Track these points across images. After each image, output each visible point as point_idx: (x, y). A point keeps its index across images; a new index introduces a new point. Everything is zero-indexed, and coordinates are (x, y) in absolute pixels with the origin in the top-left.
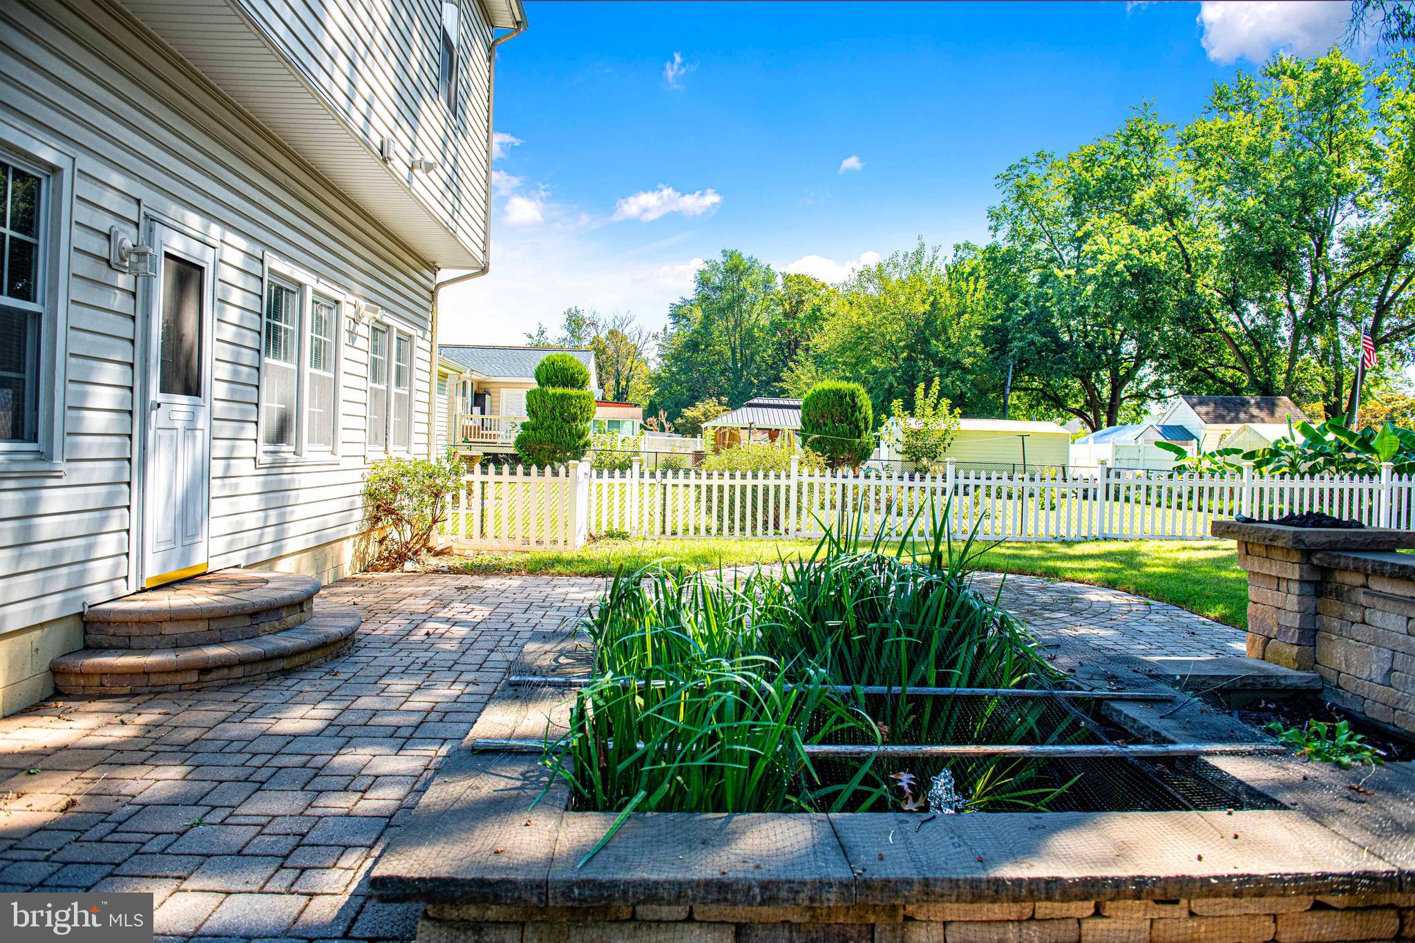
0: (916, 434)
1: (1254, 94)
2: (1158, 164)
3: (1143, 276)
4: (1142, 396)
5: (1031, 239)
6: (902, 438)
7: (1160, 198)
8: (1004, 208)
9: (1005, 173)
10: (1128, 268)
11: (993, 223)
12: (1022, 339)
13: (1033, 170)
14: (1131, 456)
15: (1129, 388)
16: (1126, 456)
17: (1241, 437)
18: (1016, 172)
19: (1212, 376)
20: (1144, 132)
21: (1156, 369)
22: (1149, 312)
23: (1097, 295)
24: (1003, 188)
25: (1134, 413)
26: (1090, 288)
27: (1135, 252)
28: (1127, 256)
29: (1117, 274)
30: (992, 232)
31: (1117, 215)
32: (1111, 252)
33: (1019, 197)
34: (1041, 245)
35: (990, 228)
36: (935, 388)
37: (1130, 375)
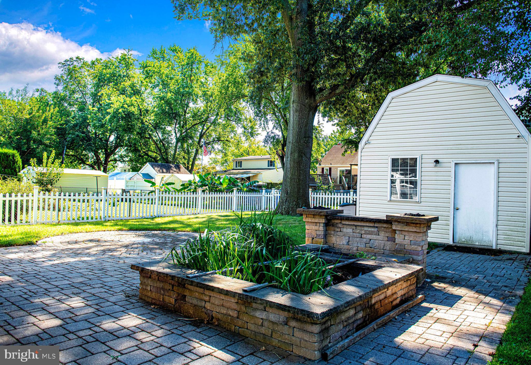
0: (42, 174)
1: (165, 55)
2: (131, 73)
3: (128, 116)
4: (115, 160)
5: (74, 92)
6: (35, 176)
7: (132, 86)
8: (62, 77)
9: (63, 62)
10: (124, 112)
11: (57, 82)
12: (73, 134)
13: (75, 63)
14: (132, 185)
15: (112, 157)
16: (130, 185)
17: (171, 178)
18: (68, 63)
19: (147, 155)
20: (127, 60)
21: (125, 151)
22: (129, 129)
23: (111, 121)
24: (62, 69)
25: (112, 167)
26: (108, 117)
27: (126, 106)
28: (122, 107)
29: (119, 113)
30: (56, 86)
31: (115, 90)
32: (116, 105)
33: (69, 74)
34: (77, 96)
35: (55, 83)
36: (53, 155)
37: (113, 152)
